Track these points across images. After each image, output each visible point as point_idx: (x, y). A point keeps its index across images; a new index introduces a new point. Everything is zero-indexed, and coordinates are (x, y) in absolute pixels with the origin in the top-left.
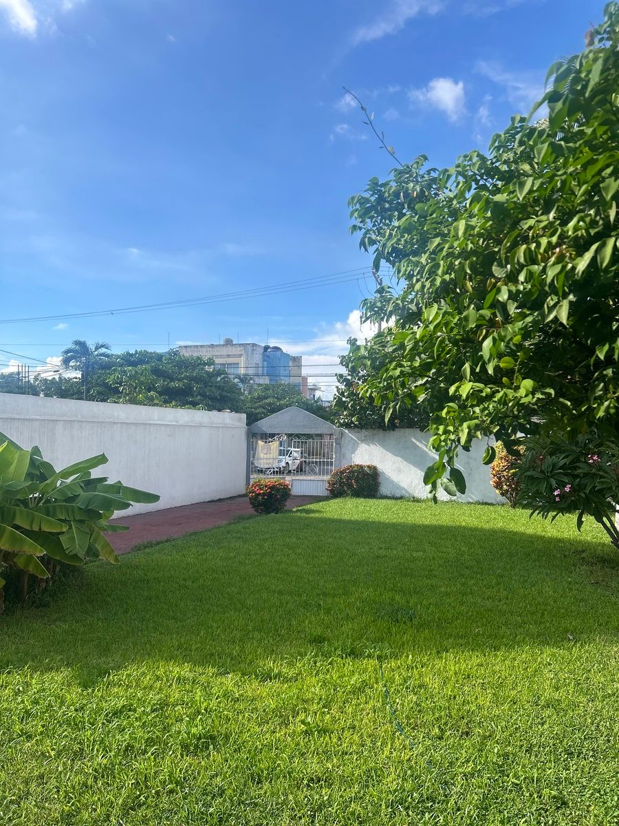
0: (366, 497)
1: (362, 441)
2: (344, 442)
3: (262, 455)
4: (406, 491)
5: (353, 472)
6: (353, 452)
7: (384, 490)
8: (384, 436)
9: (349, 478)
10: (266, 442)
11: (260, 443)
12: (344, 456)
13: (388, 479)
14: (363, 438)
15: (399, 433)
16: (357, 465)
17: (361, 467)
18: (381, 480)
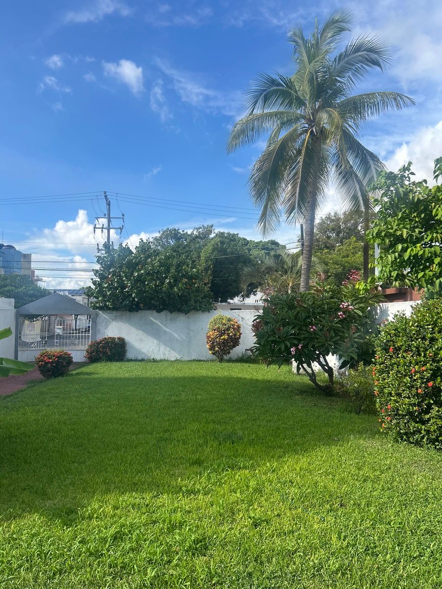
0: (117, 361)
1: (113, 320)
2: (99, 320)
3: (28, 332)
4: (146, 355)
5: (107, 343)
6: (106, 328)
7: (130, 355)
8: (130, 316)
9: (104, 347)
10: (31, 321)
11: (27, 322)
12: (99, 331)
13: (132, 347)
14: (114, 318)
15: (141, 314)
16: (111, 338)
17: (114, 339)
18: (127, 348)
